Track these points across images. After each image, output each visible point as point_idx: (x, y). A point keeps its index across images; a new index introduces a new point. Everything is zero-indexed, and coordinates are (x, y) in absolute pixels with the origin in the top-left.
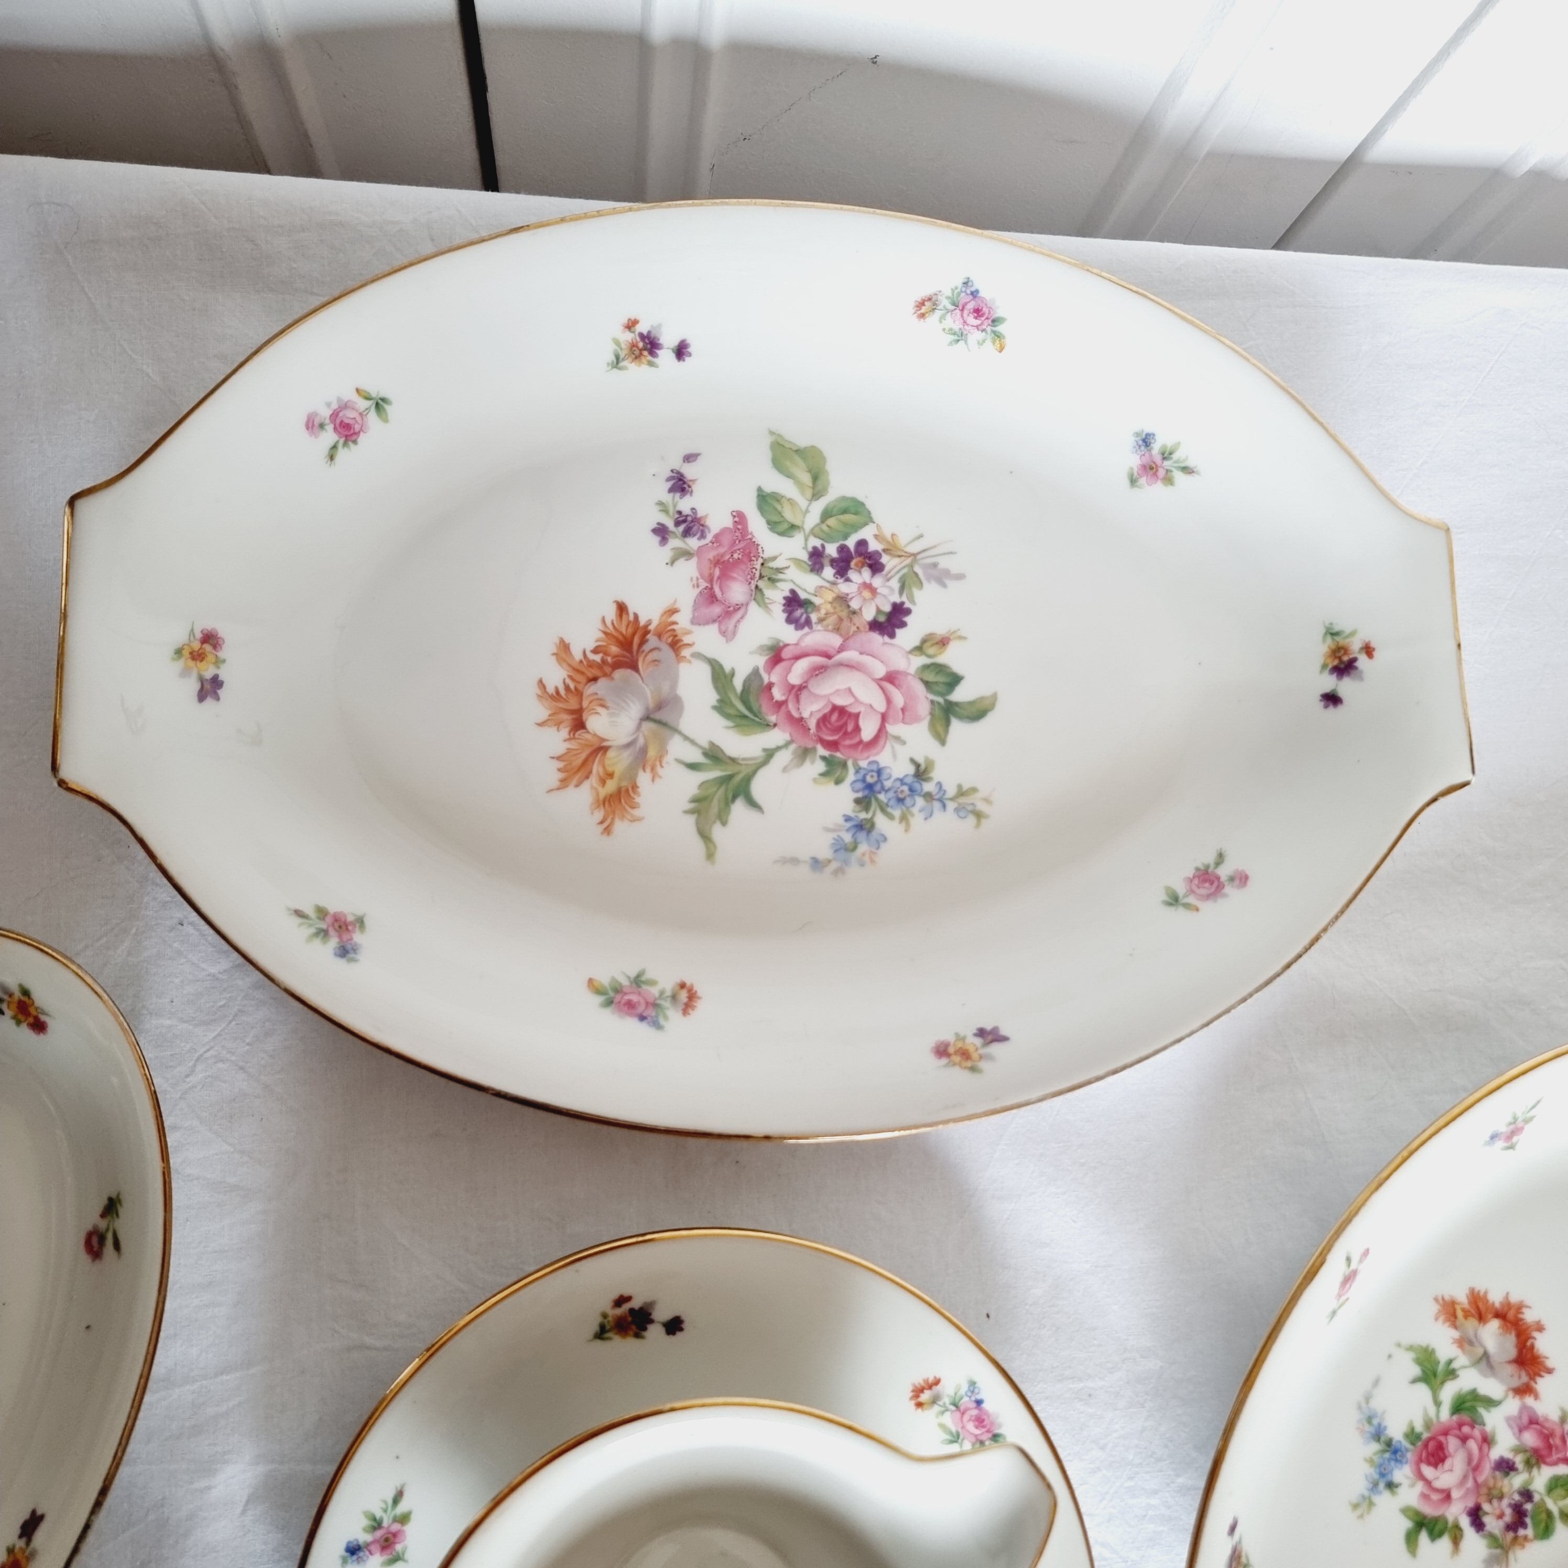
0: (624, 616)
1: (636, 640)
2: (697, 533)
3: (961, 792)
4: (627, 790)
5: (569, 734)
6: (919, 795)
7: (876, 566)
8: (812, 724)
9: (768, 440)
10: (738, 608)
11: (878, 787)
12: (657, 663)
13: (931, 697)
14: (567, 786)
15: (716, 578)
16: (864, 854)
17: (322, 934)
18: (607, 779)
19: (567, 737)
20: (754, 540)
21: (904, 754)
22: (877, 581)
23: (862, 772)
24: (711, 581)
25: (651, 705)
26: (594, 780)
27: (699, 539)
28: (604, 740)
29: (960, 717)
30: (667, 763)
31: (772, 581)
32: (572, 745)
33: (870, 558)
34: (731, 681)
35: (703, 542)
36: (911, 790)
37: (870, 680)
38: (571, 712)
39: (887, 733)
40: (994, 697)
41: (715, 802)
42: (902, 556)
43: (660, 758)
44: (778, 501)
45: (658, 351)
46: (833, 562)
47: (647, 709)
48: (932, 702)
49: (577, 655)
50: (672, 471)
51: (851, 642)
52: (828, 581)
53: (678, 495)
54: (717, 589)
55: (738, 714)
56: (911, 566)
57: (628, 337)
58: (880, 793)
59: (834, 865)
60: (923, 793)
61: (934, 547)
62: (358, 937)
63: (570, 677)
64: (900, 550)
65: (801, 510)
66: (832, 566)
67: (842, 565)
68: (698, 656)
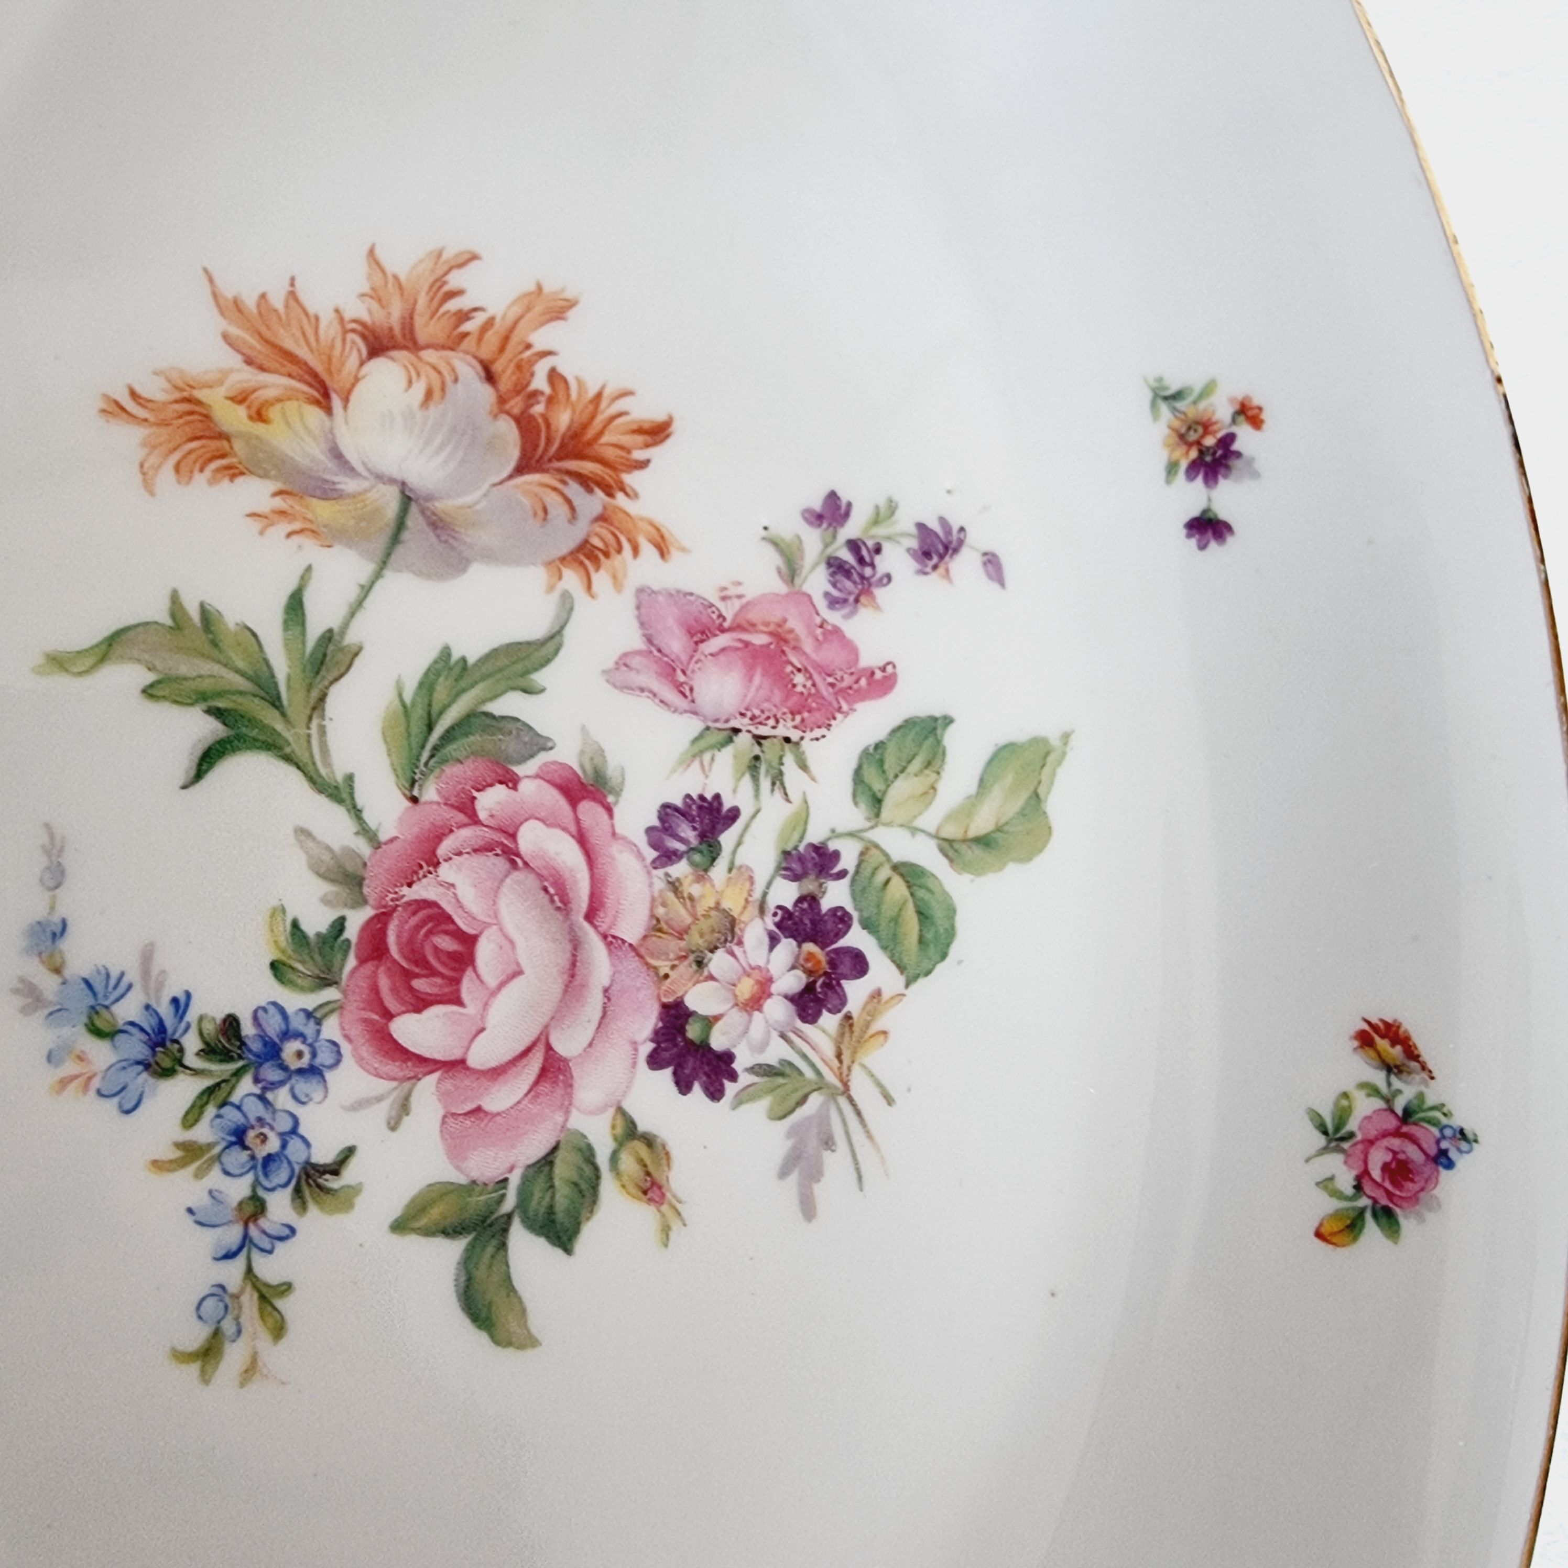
0: (640, 439)
1: (588, 467)
2: (840, 590)
4: (223, 456)
5: (355, 321)
6: (256, 1184)
8: (424, 890)
11: (271, 1073)
12: (540, 513)
14: (222, 313)
15: (746, 637)
16: (81, 1058)
18: (249, 407)
19: (348, 316)
20: (839, 716)
23: (309, 1030)
24: (737, 627)
25: (439, 505)
26: (247, 376)
27: (827, 594)
28: (346, 400)
29: (468, 1262)
30: (300, 547)
32: (329, 329)
33: (827, 986)
34: (514, 689)
35: (821, 603)
36: (269, 1159)
37: (544, 1020)
39: (417, 1078)
40: (529, 1342)
41: (208, 668)
42: (841, 1062)
43: (311, 531)
44: (928, 764)
46: (810, 900)
47: (430, 498)
49: (541, 339)
50: (962, 529)
51: (633, 963)
52: (765, 894)
53: (914, 544)
54: (721, 641)
55: (434, 713)
56: (820, 1085)
57: (1222, 411)
58: (256, 1080)
59: (48, 984)
60: (261, 1193)
61: (869, 1136)
63: (490, 323)
64: (854, 1052)
65: (915, 817)
66: (801, 900)
68: (567, 607)
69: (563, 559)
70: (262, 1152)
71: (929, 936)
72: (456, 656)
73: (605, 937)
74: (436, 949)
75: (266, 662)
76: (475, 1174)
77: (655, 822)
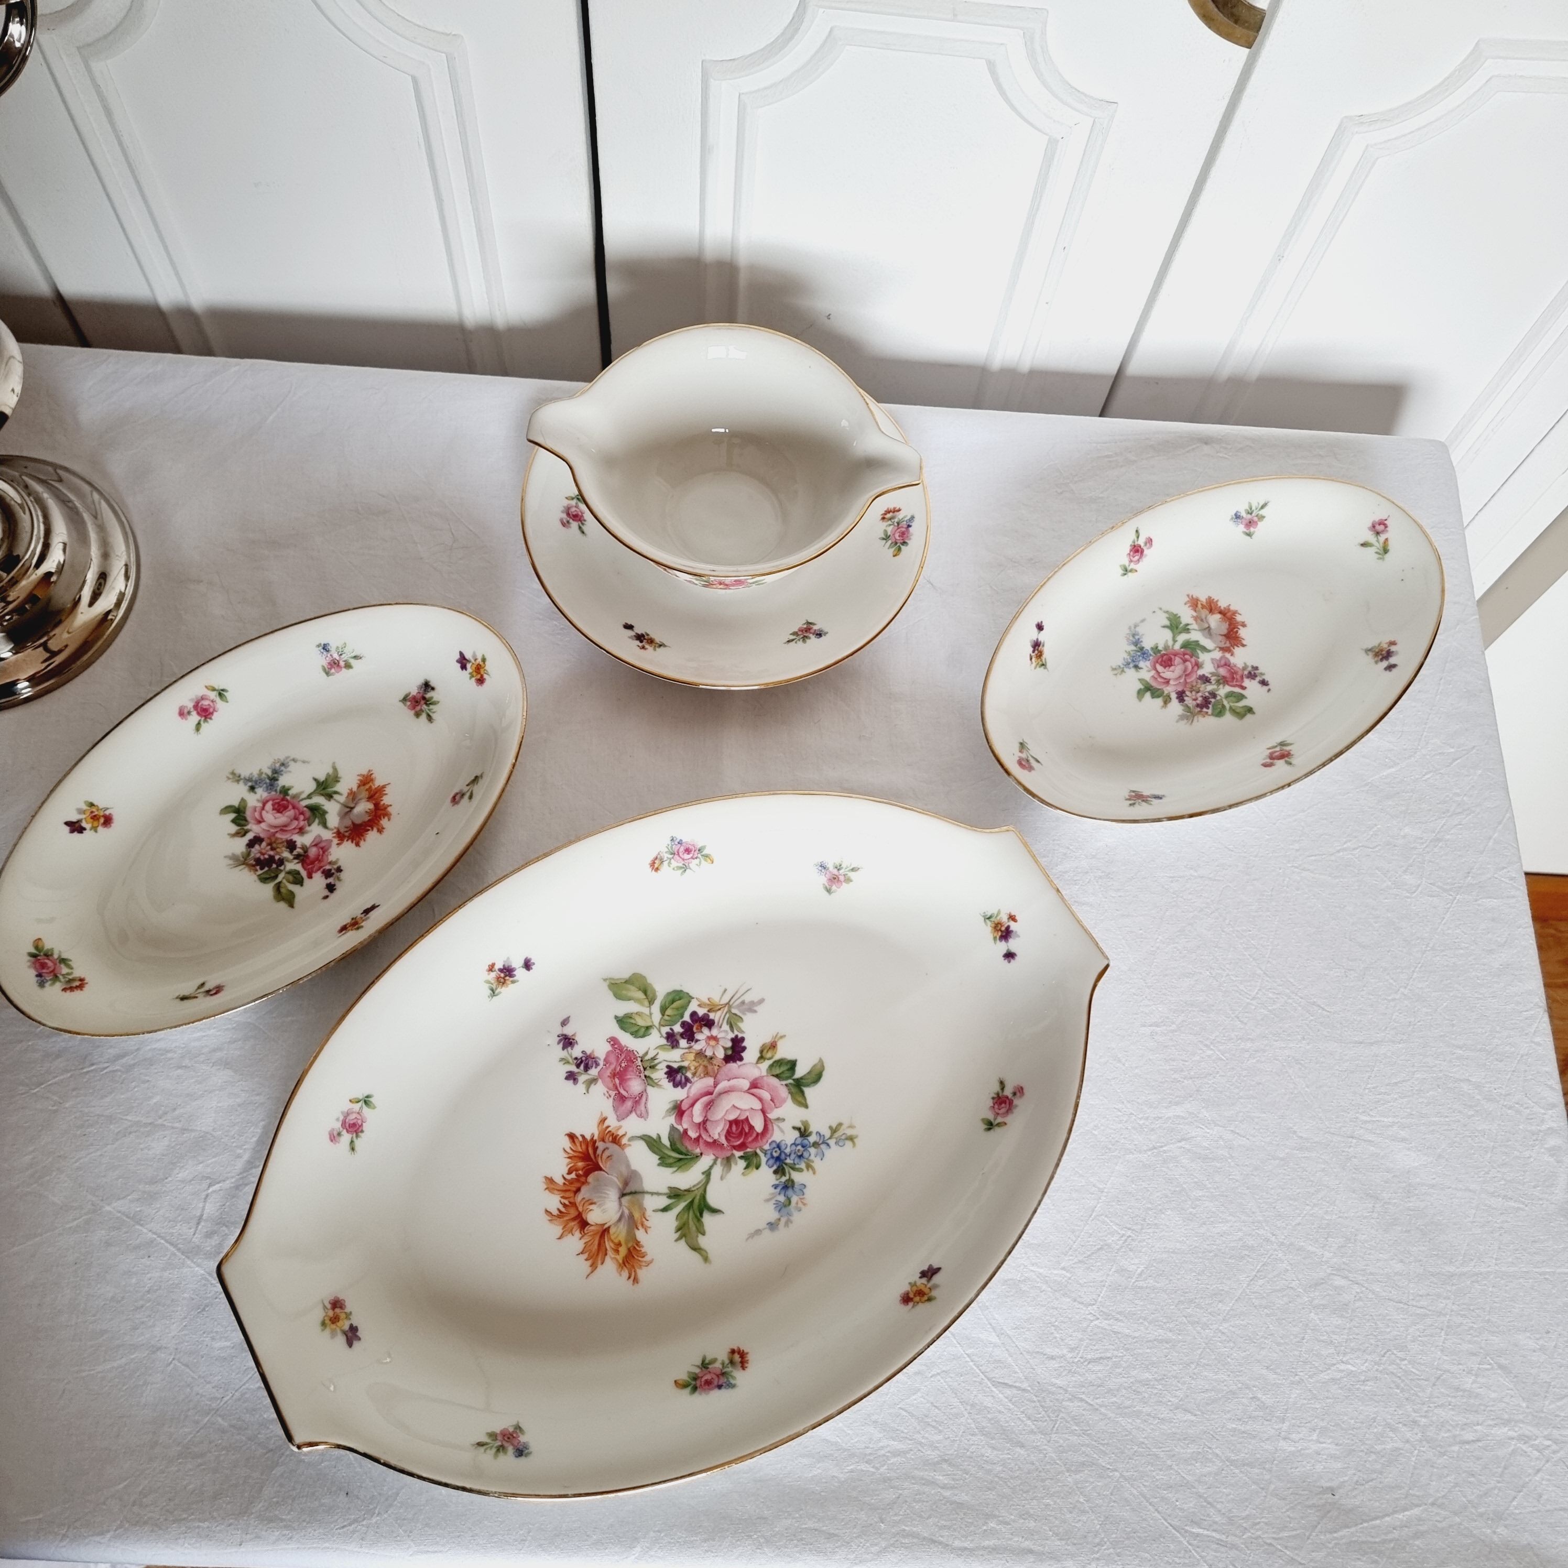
0: (576, 1140)
1: (591, 1151)
3: (834, 1131)
4: (635, 1248)
6: (810, 1147)
7: (710, 1024)
8: (723, 1140)
9: (605, 985)
10: (641, 1095)
11: (783, 1156)
13: (784, 1082)
16: (797, 1203)
17: (501, 1449)
19: (580, 1236)
21: (787, 1126)
22: (715, 1032)
23: (769, 1152)
27: (596, 1068)
28: (604, 1224)
29: (808, 1085)
31: (653, 1067)
32: (586, 1239)
35: (599, 1068)
36: (803, 1147)
38: (574, 1219)
39: (770, 1120)
40: (821, 1061)
45: (514, 973)
46: (682, 1035)
48: (786, 1085)
49: (560, 1181)
50: (558, 1036)
53: (569, 1049)
56: (729, 1011)
59: (783, 1220)
61: (737, 992)
62: (523, 1439)
66: (683, 1038)
67: (689, 1034)
68: (632, 1138)
69: (620, 1146)
70: (802, 1149)
71: (677, 997)
72: (659, 1162)
73: (715, 1087)
74: (737, 1130)
75: (683, 1209)
76: (787, 1093)
77: (679, 1087)
